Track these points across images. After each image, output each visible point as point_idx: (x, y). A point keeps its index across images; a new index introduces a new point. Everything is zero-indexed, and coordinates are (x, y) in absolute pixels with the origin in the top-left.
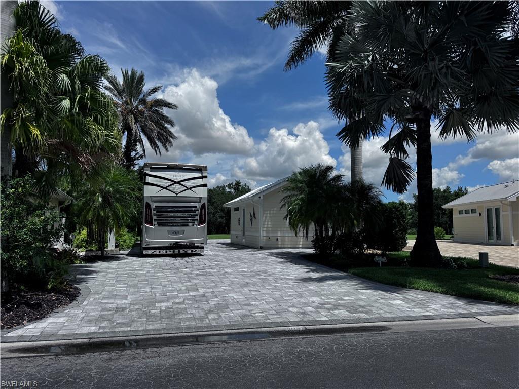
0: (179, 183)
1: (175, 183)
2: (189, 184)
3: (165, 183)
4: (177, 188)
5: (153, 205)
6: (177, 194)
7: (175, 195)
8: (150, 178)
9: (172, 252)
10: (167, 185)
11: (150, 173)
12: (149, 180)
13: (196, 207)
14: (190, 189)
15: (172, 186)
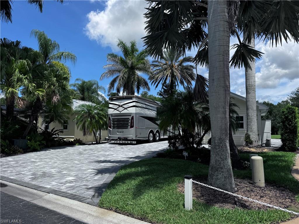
0: (121, 106)
1: (120, 106)
2: (125, 106)
3: (116, 107)
4: (121, 109)
5: (111, 118)
6: (120, 112)
7: (119, 112)
8: (111, 105)
9: (122, 142)
10: (116, 108)
11: (111, 102)
12: (110, 106)
13: (129, 118)
14: (126, 109)
15: (118, 108)
